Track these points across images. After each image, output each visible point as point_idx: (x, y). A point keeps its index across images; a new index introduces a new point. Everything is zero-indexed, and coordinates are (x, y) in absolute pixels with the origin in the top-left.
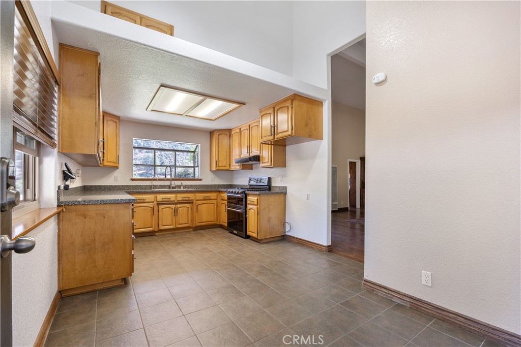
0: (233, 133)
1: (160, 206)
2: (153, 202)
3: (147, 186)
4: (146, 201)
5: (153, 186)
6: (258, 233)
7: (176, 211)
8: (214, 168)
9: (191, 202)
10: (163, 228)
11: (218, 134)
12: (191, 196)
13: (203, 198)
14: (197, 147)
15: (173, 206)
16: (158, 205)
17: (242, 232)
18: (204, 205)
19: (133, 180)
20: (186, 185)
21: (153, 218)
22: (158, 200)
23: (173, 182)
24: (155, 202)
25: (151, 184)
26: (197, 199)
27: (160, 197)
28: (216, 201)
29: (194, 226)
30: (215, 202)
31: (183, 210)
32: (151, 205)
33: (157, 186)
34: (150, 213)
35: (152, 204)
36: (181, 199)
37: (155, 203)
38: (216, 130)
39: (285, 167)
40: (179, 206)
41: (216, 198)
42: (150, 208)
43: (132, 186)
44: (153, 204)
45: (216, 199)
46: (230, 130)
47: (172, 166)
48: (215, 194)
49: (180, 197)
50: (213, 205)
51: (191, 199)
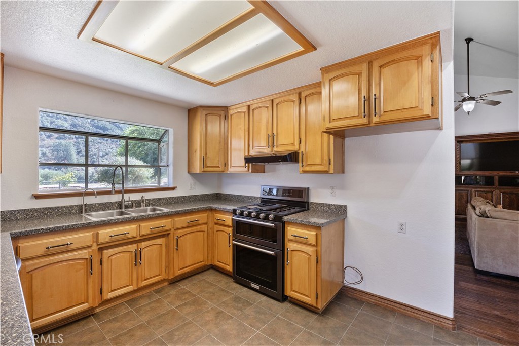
0: (231, 112)
1: (104, 252)
2: (90, 247)
3: (72, 207)
4: (72, 247)
5: (86, 205)
6: (317, 298)
7: (138, 256)
8: (197, 169)
9: (165, 235)
10: (111, 295)
11: (205, 113)
12: (166, 223)
13: (186, 225)
14: (165, 132)
15: (132, 248)
16: (101, 250)
17: (275, 289)
18: (188, 236)
19: (37, 197)
20: (149, 200)
21: (90, 280)
22: (101, 241)
23: (126, 196)
24: (95, 244)
25: (80, 203)
26: (177, 227)
27: (105, 234)
28: (206, 226)
29: (172, 277)
30: (204, 227)
31: (151, 250)
32: (85, 254)
33: (94, 205)
34: (81, 274)
35: (86, 251)
36: (148, 232)
37: (95, 247)
38: (201, 107)
39: (344, 173)
40: (144, 244)
41: (205, 221)
42: (82, 261)
43: (36, 210)
44: (90, 250)
45: (206, 223)
46: (225, 109)
47: (124, 166)
48: (205, 215)
49: (147, 227)
50: (202, 233)
51: (166, 228)
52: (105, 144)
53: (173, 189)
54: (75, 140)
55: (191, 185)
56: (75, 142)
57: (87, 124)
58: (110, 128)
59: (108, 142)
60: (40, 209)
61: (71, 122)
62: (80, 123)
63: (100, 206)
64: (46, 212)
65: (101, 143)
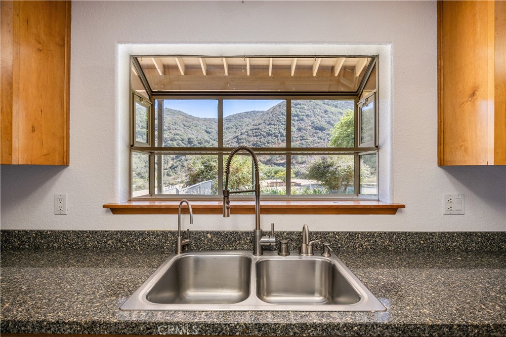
52: (323, 143)
53: (393, 210)
54: (300, 142)
55: (450, 201)
56: (300, 144)
57: (309, 127)
58: (326, 128)
59: (325, 141)
60: (117, 232)
61: (297, 127)
62: (303, 127)
63: (215, 239)
64: (125, 240)
65: (319, 143)
